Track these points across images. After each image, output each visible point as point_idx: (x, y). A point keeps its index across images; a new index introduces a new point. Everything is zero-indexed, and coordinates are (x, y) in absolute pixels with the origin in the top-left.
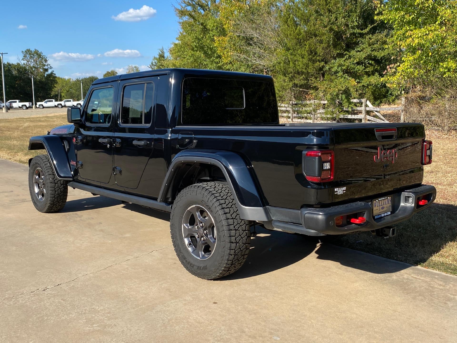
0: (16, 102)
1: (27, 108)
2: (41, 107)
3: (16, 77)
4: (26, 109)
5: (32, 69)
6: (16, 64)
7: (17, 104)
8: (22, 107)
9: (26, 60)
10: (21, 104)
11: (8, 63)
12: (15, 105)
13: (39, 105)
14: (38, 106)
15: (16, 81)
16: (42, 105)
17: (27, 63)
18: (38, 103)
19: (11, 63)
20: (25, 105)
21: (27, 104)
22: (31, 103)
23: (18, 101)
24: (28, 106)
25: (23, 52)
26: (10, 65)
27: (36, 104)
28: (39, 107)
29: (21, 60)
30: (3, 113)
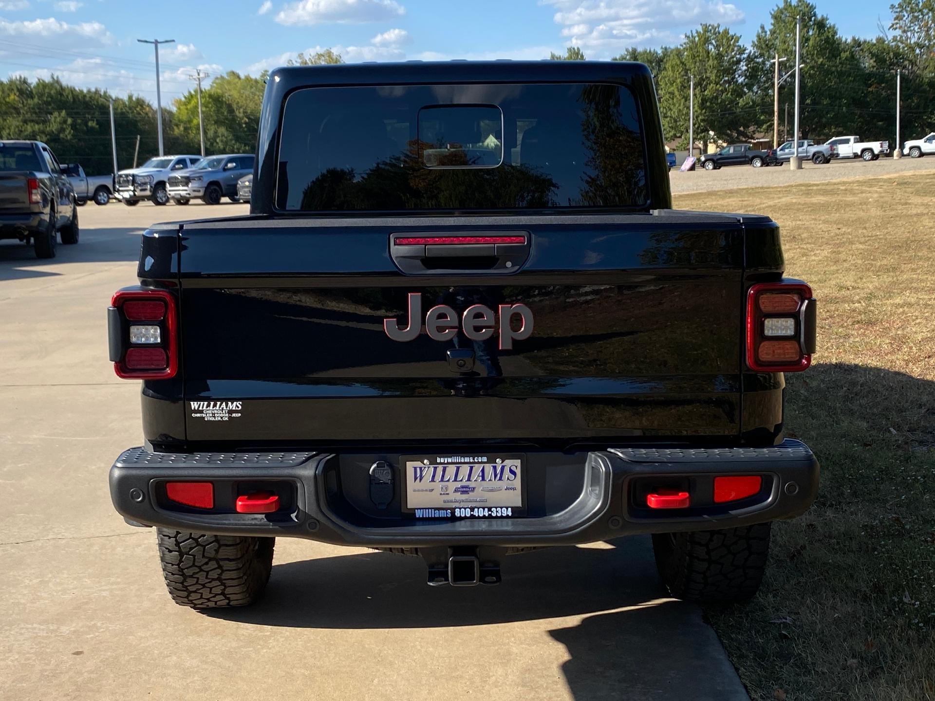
0: (847, 141)
1: (875, 157)
2: (916, 153)
3: (870, 75)
4: (872, 159)
5: (914, 50)
6: (874, 41)
7: (850, 147)
8: (861, 156)
9: (900, 27)
10: (858, 147)
11: (854, 39)
12: (844, 150)
13: (911, 148)
14: (906, 151)
15: (870, 86)
16: (919, 148)
17: (901, 37)
18: (909, 144)
19: (862, 39)
20: (871, 150)
21: (876, 146)
22: (886, 145)
23: (852, 138)
24: (876, 152)
25: (893, 6)
26: (859, 45)
27: (902, 147)
28: (908, 155)
29: (886, 29)
30: (789, 170)
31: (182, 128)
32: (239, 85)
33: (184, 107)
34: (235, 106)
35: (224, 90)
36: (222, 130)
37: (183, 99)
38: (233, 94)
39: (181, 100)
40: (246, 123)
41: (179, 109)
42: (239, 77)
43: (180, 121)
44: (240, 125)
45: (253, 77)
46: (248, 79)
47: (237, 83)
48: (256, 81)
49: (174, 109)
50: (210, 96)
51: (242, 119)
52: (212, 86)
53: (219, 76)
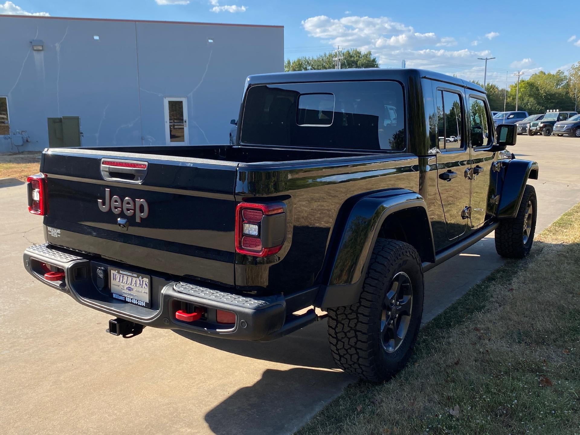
31: (511, 98)
32: (544, 78)
33: (514, 88)
34: (540, 88)
35: (536, 80)
36: (532, 99)
37: (514, 85)
38: (539, 82)
39: (513, 85)
40: (544, 96)
41: (512, 89)
42: (545, 74)
43: (511, 95)
44: (541, 97)
45: (552, 73)
46: (549, 75)
47: (543, 76)
48: (553, 76)
49: (509, 90)
50: (528, 83)
51: (542, 94)
52: (530, 79)
53: (534, 74)
